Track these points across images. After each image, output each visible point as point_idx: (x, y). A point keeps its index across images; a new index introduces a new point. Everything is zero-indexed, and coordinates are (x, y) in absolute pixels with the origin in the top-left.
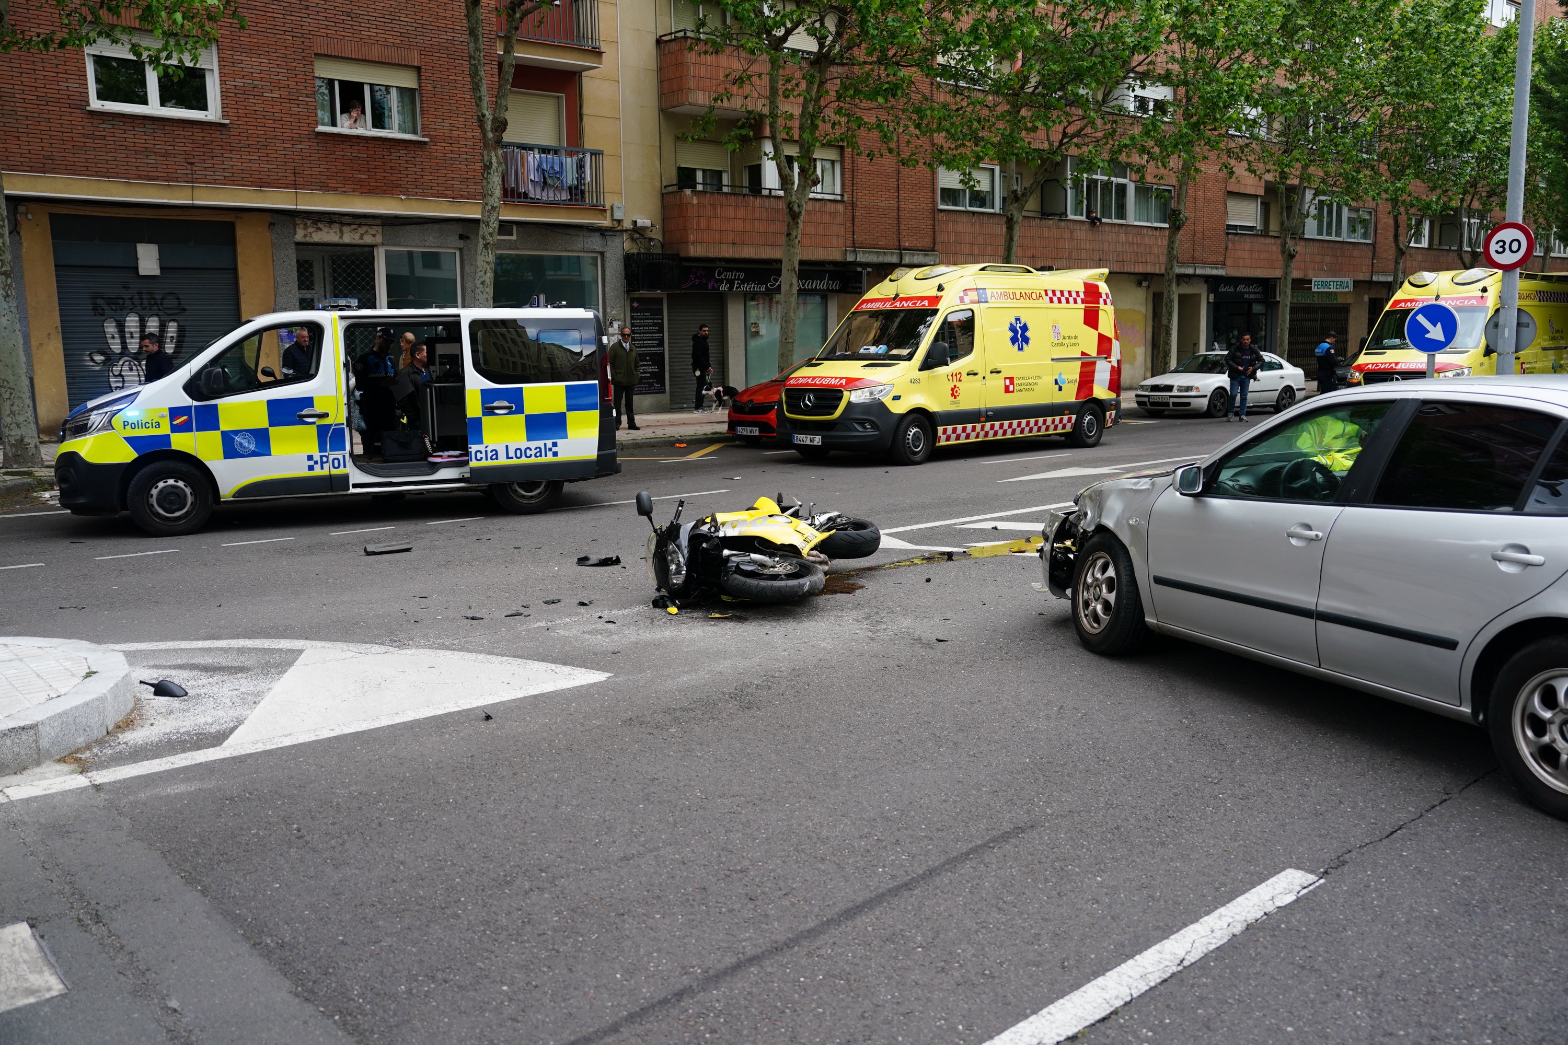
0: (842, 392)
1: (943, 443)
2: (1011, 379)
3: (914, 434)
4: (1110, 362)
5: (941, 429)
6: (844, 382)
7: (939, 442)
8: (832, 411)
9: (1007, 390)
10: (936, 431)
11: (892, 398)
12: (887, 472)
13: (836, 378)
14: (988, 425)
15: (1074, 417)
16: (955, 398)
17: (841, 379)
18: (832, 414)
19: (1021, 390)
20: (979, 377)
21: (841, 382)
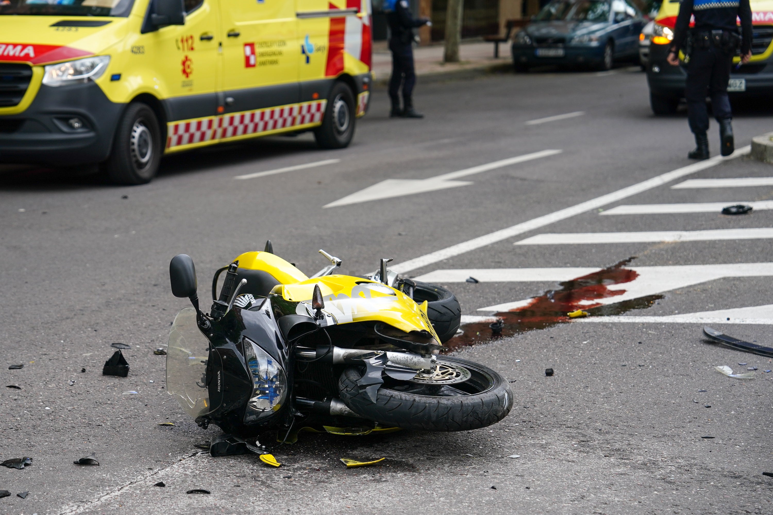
0: (29, 68)
1: (173, 148)
2: (251, 45)
3: (141, 136)
4: (360, 18)
5: (171, 125)
6: (30, 51)
7: (169, 146)
8: (15, 100)
9: (248, 64)
10: (164, 130)
11: (109, 77)
12: (125, 197)
13: (15, 45)
14: (227, 117)
15: (324, 102)
16: (187, 76)
17: (24, 46)
18: (16, 104)
19: (263, 63)
20: (214, 43)
21: (26, 51)
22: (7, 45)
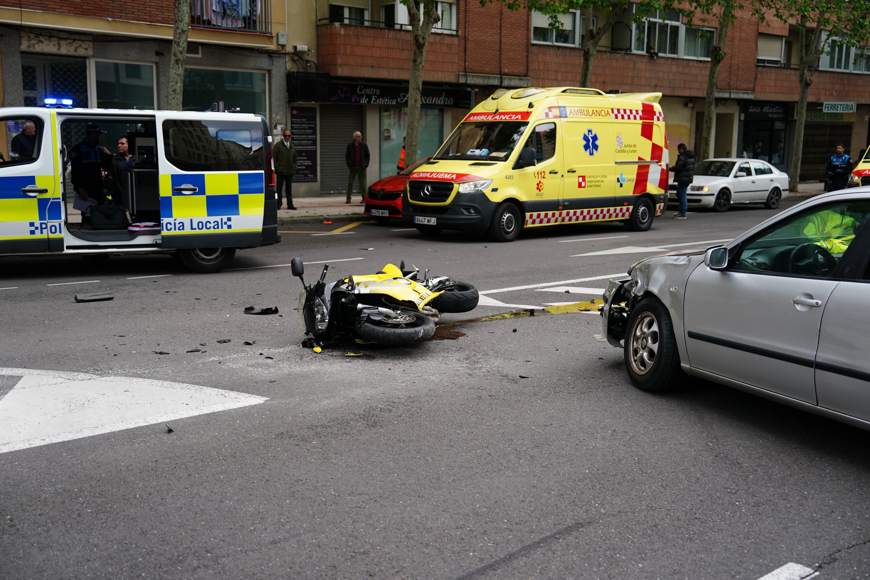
0: (452, 184)
1: (530, 225)
2: (584, 178)
3: (508, 218)
4: (661, 165)
5: (528, 214)
6: (454, 177)
7: (526, 225)
8: (445, 199)
9: (580, 185)
10: (524, 217)
11: (491, 190)
12: (486, 247)
13: (449, 174)
14: (564, 212)
15: (631, 207)
16: (540, 191)
17: (453, 174)
18: (445, 201)
19: (591, 186)
20: (559, 175)
21: (452, 176)
22: (445, 173)
